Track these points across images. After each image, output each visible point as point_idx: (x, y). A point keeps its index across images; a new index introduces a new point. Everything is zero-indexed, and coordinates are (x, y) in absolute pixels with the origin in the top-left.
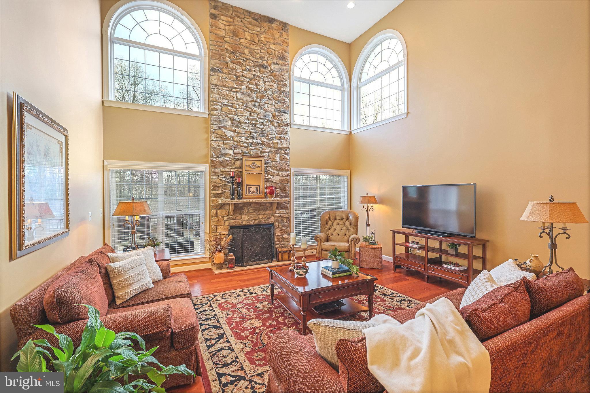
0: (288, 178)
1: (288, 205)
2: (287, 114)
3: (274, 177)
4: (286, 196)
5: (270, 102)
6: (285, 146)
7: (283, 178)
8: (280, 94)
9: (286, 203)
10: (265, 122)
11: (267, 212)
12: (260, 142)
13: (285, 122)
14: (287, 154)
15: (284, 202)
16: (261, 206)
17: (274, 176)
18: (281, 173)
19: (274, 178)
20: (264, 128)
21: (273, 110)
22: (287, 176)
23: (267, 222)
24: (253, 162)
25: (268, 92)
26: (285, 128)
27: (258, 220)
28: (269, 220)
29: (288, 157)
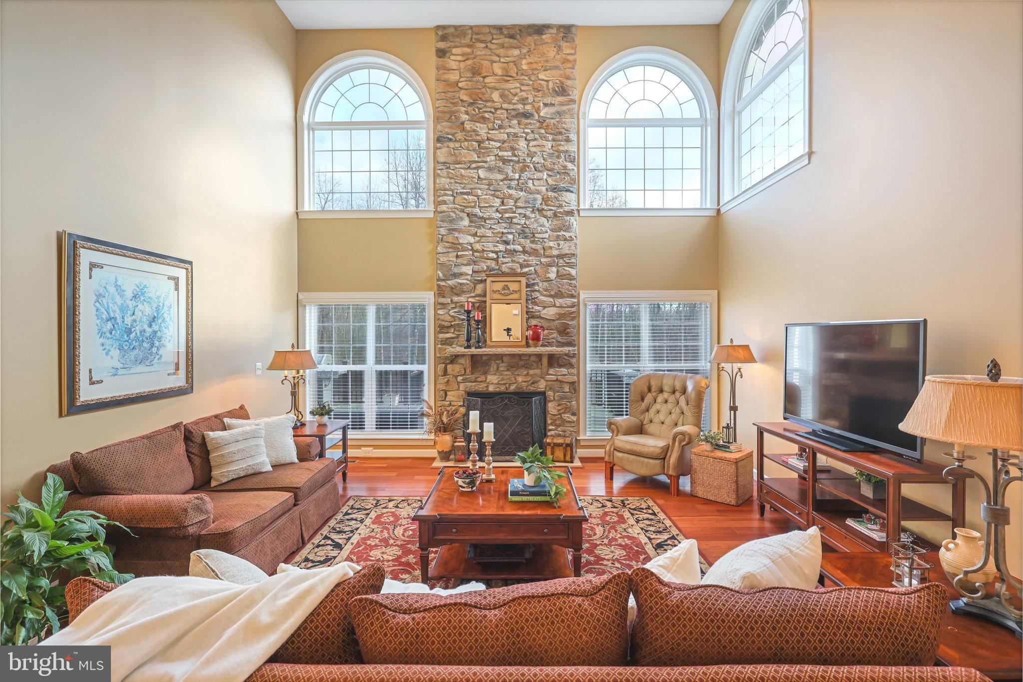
0: (574, 309)
1: (574, 361)
2: (572, 192)
3: (546, 309)
4: (569, 344)
5: (538, 175)
6: (567, 252)
7: (562, 311)
8: (558, 157)
9: (569, 357)
10: (528, 213)
11: (531, 372)
12: (519, 248)
13: (566, 209)
14: (572, 265)
15: (566, 355)
16: (521, 360)
17: (545, 307)
18: (559, 301)
19: (545, 311)
20: (527, 223)
21: (544, 189)
22: (573, 306)
23: (532, 389)
24: (506, 283)
25: (534, 159)
26: (568, 218)
27: (515, 385)
28: (536, 385)
29: (573, 272)
